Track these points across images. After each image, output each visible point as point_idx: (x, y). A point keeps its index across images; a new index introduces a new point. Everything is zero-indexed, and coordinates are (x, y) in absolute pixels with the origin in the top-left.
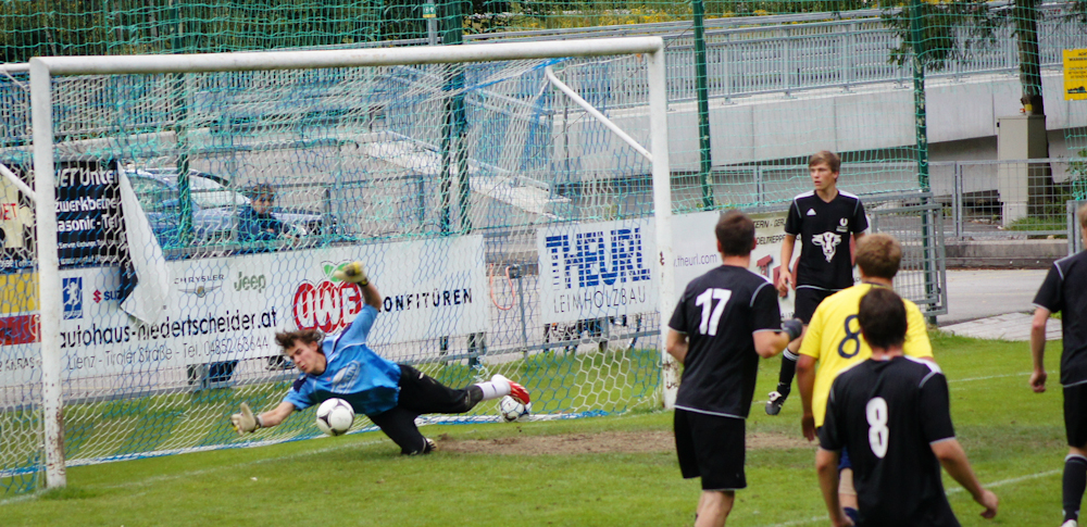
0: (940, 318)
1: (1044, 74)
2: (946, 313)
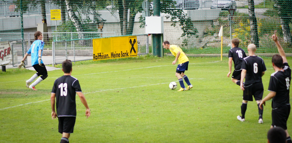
0: (26, 66)
1: (46, 14)
2: (27, 65)
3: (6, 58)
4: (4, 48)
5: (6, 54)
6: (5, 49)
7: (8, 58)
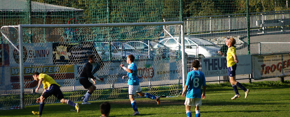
3: (285, 70)
4: (282, 59)
5: (286, 66)
6: (284, 61)
7: (287, 70)
